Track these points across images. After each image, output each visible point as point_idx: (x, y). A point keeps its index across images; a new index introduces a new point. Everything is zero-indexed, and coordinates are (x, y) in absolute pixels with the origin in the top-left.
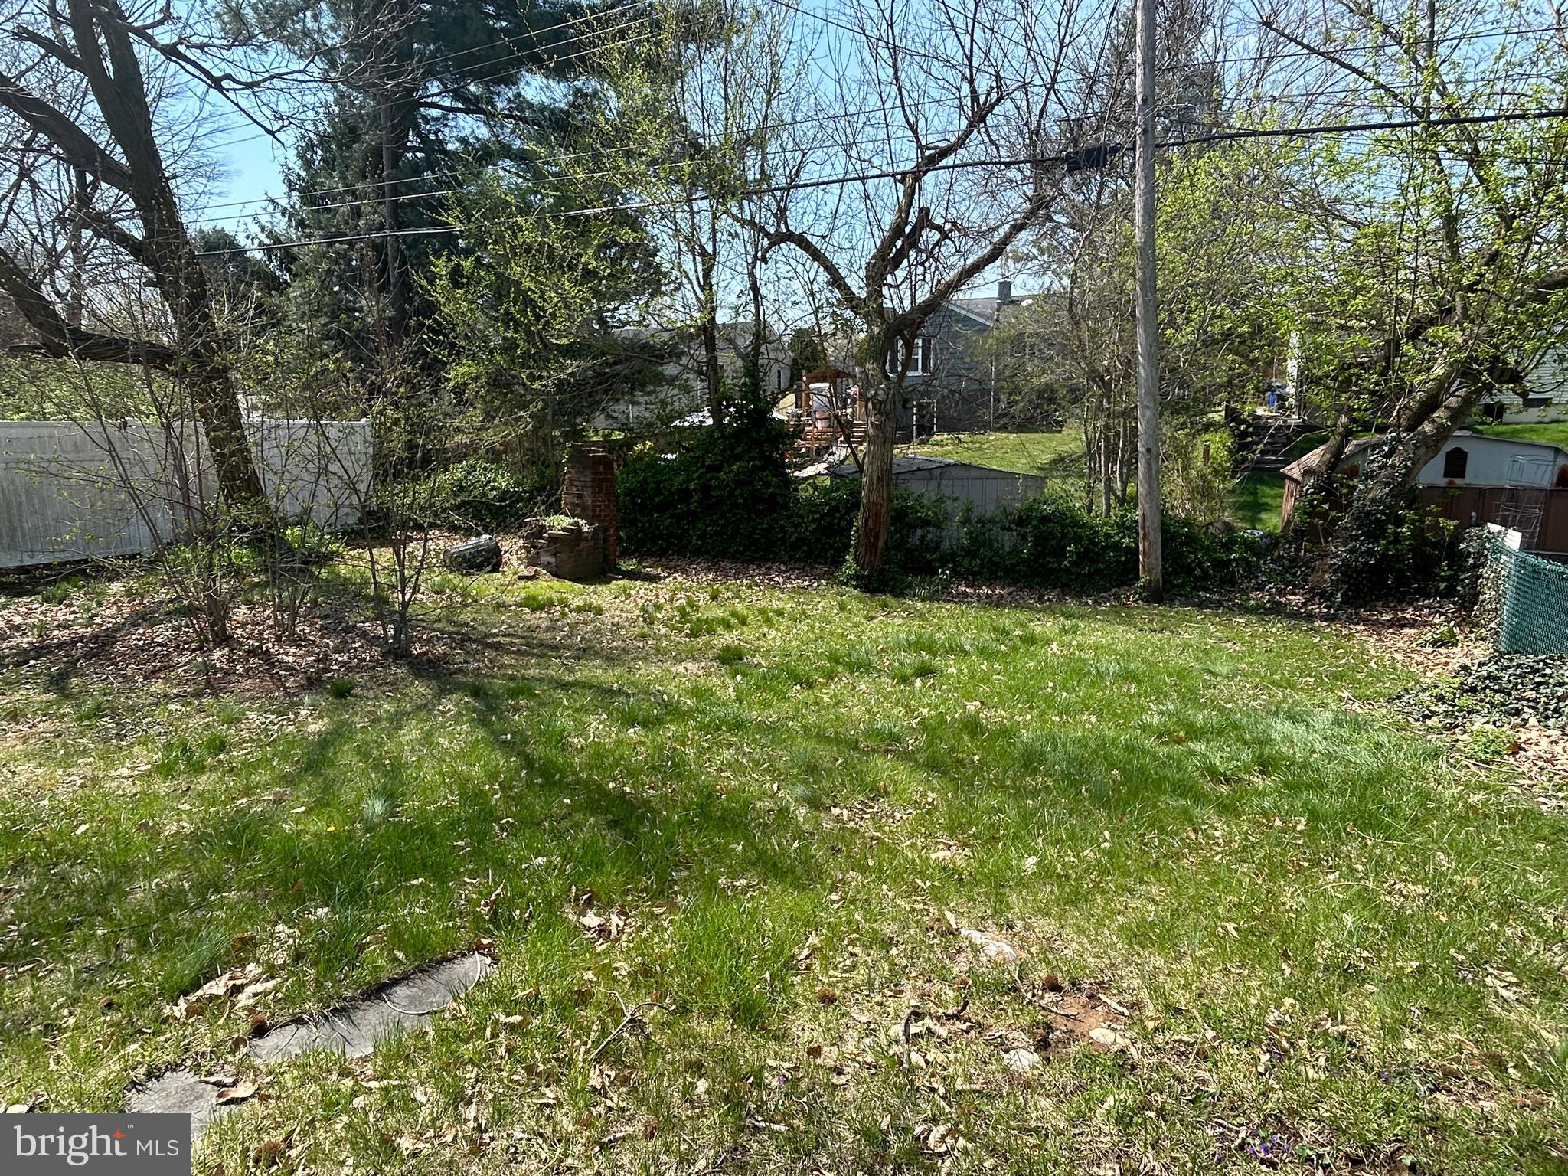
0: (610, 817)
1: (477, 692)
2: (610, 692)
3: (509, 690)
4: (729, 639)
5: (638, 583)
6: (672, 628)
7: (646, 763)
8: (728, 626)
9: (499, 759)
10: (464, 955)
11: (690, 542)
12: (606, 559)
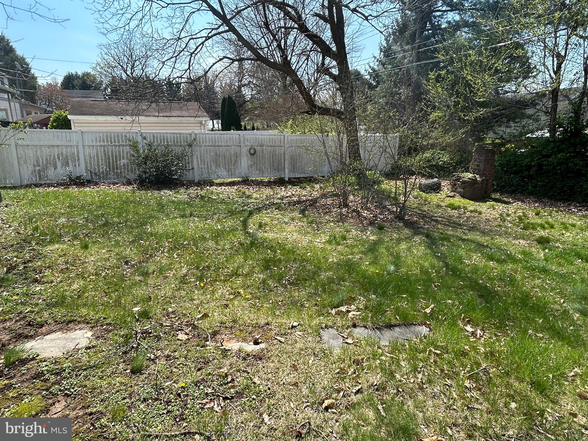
0: (480, 293)
1: (428, 236)
2: (482, 245)
3: (440, 237)
4: (543, 233)
5: (499, 204)
6: (514, 225)
7: (497, 277)
8: (543, 228)
9: (435, 262)
10: (419, 325)
11: (528, 189)
12: (486, 192)
